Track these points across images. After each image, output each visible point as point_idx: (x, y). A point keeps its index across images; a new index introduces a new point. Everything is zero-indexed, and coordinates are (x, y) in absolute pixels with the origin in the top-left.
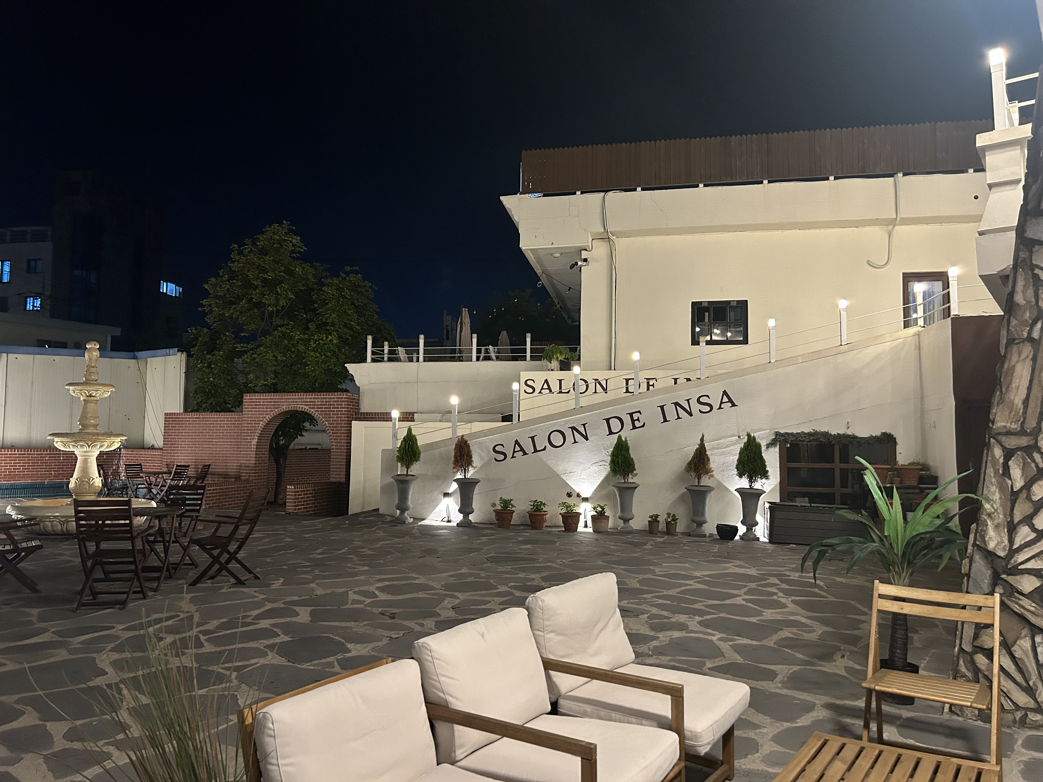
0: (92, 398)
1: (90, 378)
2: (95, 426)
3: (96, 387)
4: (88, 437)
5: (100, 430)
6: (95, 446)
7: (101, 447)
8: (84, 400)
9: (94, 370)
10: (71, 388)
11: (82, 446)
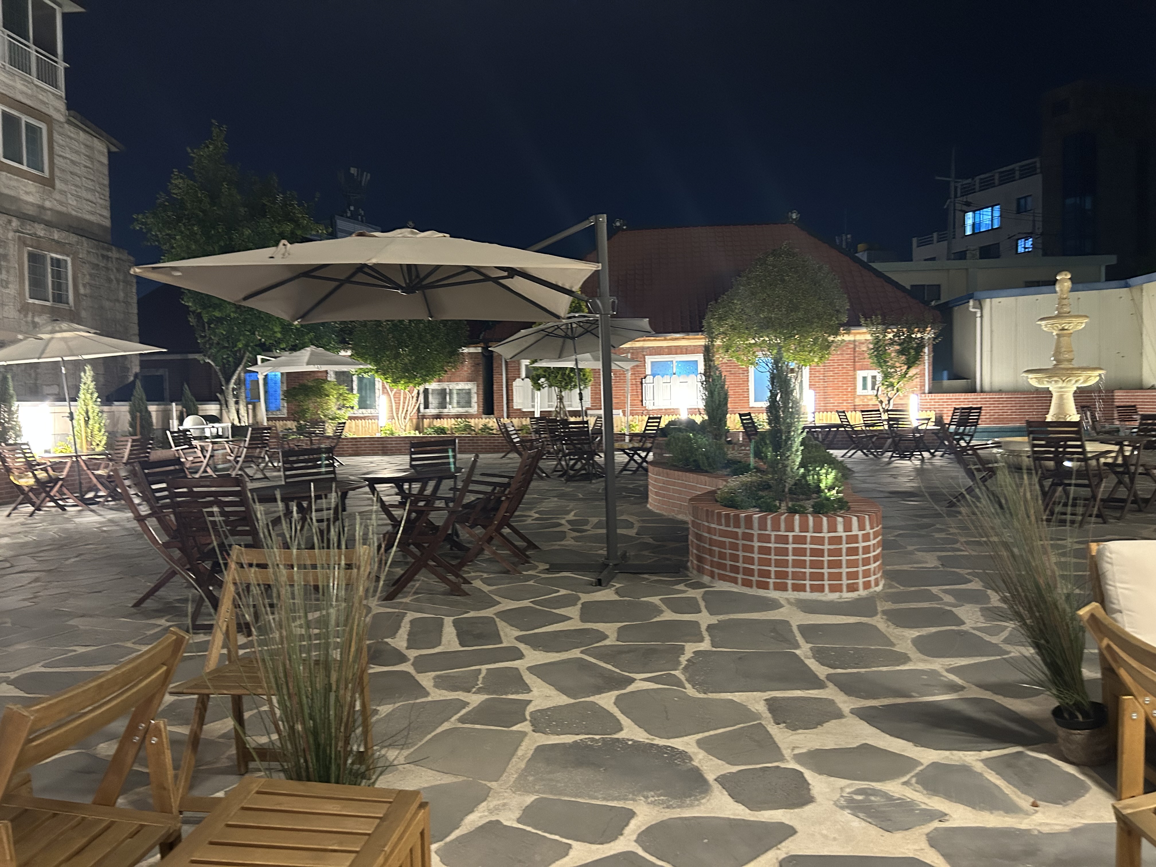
0: (1065, 332)
1: (1062, 311)
2: (1070, 361)
3: (1067, 320)
4: (1061, 372)
5: (1075, 364)
6: (1070, 381)
7: (1076, 381)
8: (1057, 335)
9: (1065, 302)
10: (1043, 323)
11: (1056, 381)
